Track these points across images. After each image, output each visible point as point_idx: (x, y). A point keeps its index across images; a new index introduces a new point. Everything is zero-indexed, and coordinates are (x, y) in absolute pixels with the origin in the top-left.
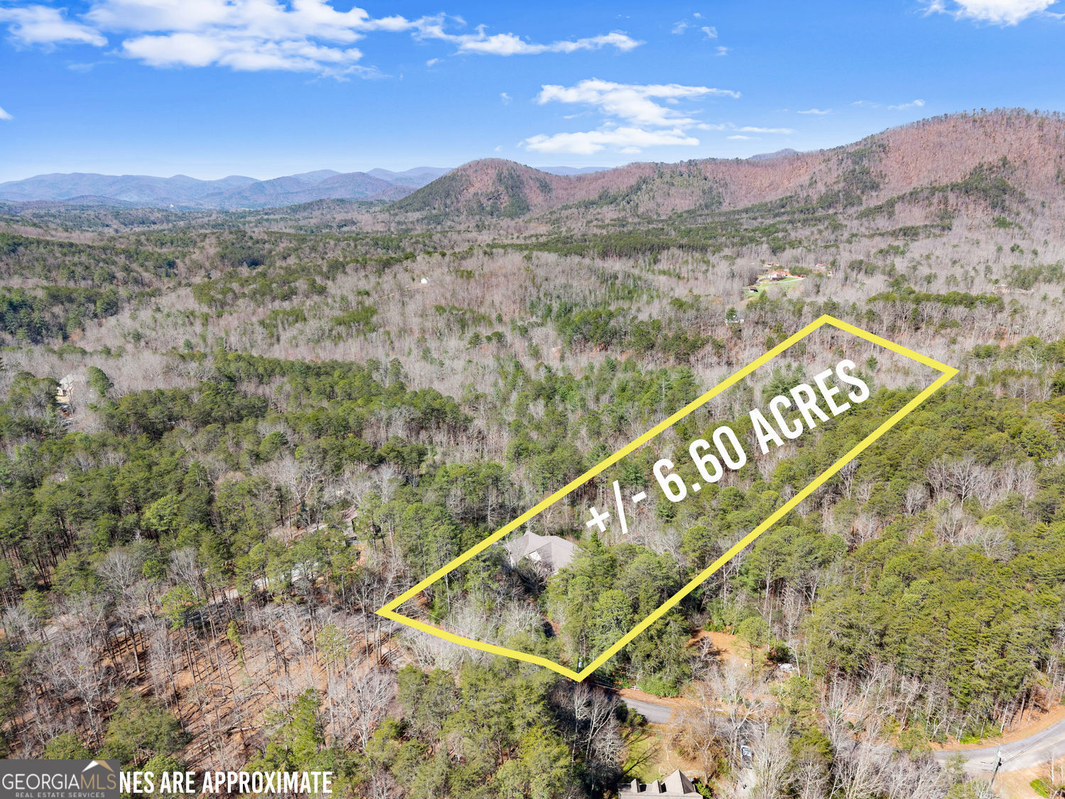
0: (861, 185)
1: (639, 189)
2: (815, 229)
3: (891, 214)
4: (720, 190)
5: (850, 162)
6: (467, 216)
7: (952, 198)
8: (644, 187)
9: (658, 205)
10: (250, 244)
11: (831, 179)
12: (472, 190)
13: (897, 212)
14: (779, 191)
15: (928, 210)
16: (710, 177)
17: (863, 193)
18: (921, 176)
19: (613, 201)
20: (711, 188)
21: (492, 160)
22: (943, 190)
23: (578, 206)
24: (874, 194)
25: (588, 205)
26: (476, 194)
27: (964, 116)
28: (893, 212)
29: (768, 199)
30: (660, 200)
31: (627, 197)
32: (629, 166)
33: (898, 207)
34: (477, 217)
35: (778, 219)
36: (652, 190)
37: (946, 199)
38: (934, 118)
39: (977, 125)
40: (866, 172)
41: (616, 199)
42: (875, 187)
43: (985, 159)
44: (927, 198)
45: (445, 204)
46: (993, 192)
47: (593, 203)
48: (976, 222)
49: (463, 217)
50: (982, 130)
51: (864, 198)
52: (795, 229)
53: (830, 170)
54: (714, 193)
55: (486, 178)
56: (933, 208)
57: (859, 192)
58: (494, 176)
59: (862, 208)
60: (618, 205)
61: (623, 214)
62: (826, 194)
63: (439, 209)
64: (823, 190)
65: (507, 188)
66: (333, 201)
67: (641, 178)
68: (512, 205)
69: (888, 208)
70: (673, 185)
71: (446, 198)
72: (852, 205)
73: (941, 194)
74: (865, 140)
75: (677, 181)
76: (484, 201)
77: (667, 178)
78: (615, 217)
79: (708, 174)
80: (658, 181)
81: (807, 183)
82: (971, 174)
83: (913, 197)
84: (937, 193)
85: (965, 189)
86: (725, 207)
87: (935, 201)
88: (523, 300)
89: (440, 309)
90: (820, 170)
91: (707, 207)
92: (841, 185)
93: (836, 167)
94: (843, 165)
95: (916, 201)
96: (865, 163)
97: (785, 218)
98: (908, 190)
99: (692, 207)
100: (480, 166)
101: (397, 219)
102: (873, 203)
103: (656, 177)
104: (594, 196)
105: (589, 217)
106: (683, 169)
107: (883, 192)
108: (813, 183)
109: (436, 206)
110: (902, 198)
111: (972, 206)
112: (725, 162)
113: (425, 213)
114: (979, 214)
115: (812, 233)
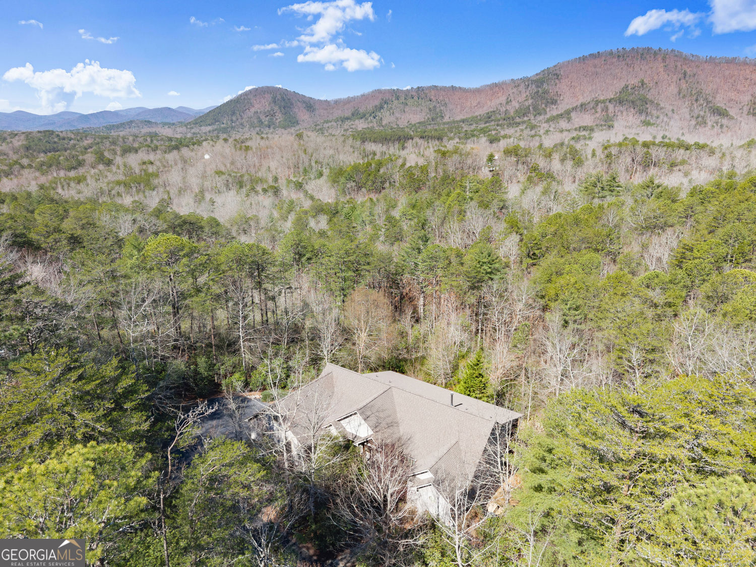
0: (544, 101)
1: (382, 107)
2: (518, 129)
3: (569, 119)
4: (442, 108)
5: (534, 86)
6: (250, 129)
7: (611, 107)
8: (385, 106)
9: (397, 119)
10: (56, 140)
11: (522, 98)
12: (253, 110)
13: (573, 118)
14: (485, 108)
15: (595, 116)
16: (434, 99)
17: (546, 106)
18: (585, 95)
19: (363, 116)
20: (435, 107)
21: (268, 87)
22: (604, 102)
23: (336, 121)
24: (555, 107)
25: (344, 119)
26: (256, 113)
27: (611, 53)
28: (570, 118)
29: (477, 114)
30: (398, 115)
31: (373, 114)
32: (373, 92)
33: (573, 115)
34: (258, 129)
35: (488, 124)
36: (391, 108)
37: (607, 108)
38: (590, 55)
39: (621, 59)
40: (546, 92)
41: (365, 115)
42: (554, 102)
43: (629, 82)
44: (593, 108)
45: (232, 120)
46: (638, 103)
47: (347, 119)
48: (630, 124)
49: (246, 129)
50: (624, 63)
51: (548, 110)
52: (503, 129)
53: (520, 92)
54: (438, 110)
55: (263, 101)
56: (598, 115)
57: (543, 106)
58: (270, 99)
59: (548, 116)
60: (367, 119)
61: (371, 125)
62: (520, 107)
63: (227, 124)
64: (517, 106)
65: (280, 107)
66: (142, 122)
67: (383, 99)
68: (285, 120)
69: (567, 115)
70: (407, 104)
71: (232, 115)
72: (540, 114)
73: (603, 105)
74: (543, 71)
75: (410, 101)
76: (263, 118)
77: (402, 99)
78: (365, 127)
79: (432, 97)
80: (396, 102)
81: (504, 102)
82: (620, 92)
83: (583, 107)
84: (600, 104)
85: (620, 101)
86: (446, 119)
87: (599, 110)
88: (296, 167)
89: (219, 173)
90: (513, 93)
91: (433, 119)
92: (530, 101)
93: (524, 90)
94: (529, 89)
95: (586, 110)
96: (545, 86)
97: (493, 123)
98: (579, 103)
99: (423, 120)
100: (258, 93)
101: (193, 131)
102: (555, 113)
103: (394, 99)
104: (348, 114)
105: (346, 127)
106: (414, 94)
107: (560, 106)
108: (508, 102)
109: (225, 122)
110: (575, 109)
111: (624, 113)
112: (444, 89)
113: (215, 127)
114: (631, 118)
115: (516, 131)
